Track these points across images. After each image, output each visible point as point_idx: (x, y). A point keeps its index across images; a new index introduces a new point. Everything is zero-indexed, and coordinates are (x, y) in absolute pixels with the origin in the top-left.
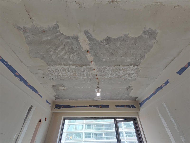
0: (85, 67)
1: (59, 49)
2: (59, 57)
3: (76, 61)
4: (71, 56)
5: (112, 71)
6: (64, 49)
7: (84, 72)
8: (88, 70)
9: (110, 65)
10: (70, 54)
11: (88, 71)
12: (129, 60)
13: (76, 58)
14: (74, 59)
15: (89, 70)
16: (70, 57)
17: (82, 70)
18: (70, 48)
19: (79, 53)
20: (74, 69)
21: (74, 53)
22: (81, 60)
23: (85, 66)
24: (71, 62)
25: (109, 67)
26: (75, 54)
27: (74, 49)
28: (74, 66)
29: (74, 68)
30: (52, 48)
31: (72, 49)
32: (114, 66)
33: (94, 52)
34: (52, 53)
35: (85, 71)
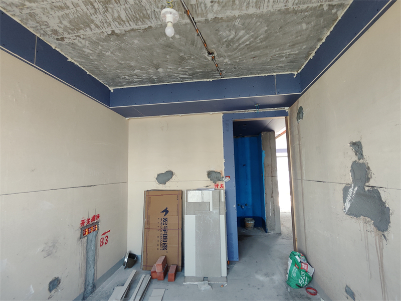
0: (210, 16)
1: (248, 43)
2: (253, 32)
3: (225, 29)
4: (232, 36)
5: (145, 12)
6: (240, 44)
7: (212, 2)
8: (203, 8)
9: (161, 27)
10: (232, 39)
11: (202, 5)
12: (136, 42)
13: (224, 33)
14: (230, 31)
15: (200, 9)
16: (234, 33)
17: (216, 6)
18: (230, 47)
19: (219, 41)
20: (235, 7)
21: (226, 41)
22: (216, 30)
23: (210, 20)
24: (236, 24)
25: (160, 23)
26: (224, 40)
27: (225, 45)
28: (233, 15)
29: (233, 12)
30: (257, 43)
31: (228, 46)
32: (151, 26)
33: (196, 46)
34: (262, 36)
35: (211, 4)
